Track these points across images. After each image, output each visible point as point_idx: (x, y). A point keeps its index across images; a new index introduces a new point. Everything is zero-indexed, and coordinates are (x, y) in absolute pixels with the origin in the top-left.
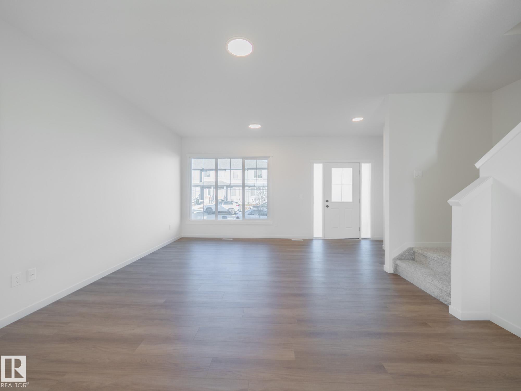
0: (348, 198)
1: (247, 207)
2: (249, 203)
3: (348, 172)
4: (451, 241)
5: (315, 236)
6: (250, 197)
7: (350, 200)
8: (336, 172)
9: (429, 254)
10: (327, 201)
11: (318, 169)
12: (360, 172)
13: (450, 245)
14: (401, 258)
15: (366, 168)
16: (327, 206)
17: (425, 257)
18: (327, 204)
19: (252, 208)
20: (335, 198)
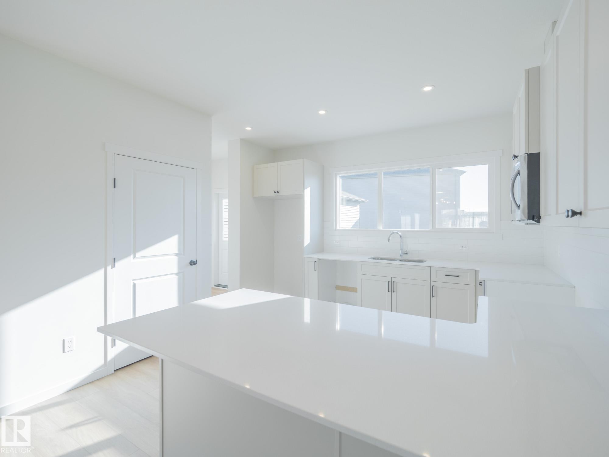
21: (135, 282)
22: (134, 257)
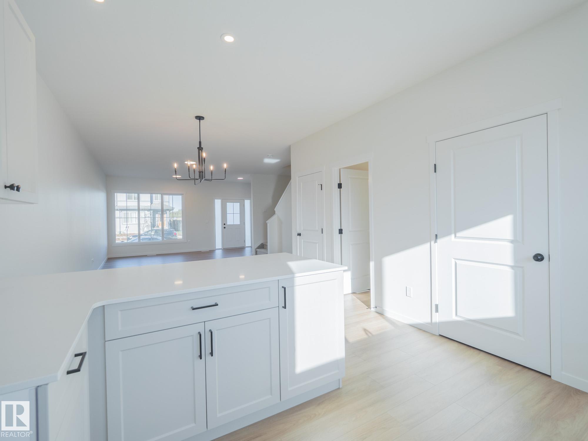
0: (237, 222)
1: (119, 237)
2: (120, 232)
3: (237, 205)
5: (216, 248)
6: (122, 224)
7: (239, 223)
8: (229, 205)
10: (225, 224)
11: (218, 203)
12: (244, 205)
14: (259, 248)
15: (247, 203)
16: (225, 228)
18: (224, 226)
19: (132, 237)
20: (229, 222)
21: (457, 261)
22: (455, 236)
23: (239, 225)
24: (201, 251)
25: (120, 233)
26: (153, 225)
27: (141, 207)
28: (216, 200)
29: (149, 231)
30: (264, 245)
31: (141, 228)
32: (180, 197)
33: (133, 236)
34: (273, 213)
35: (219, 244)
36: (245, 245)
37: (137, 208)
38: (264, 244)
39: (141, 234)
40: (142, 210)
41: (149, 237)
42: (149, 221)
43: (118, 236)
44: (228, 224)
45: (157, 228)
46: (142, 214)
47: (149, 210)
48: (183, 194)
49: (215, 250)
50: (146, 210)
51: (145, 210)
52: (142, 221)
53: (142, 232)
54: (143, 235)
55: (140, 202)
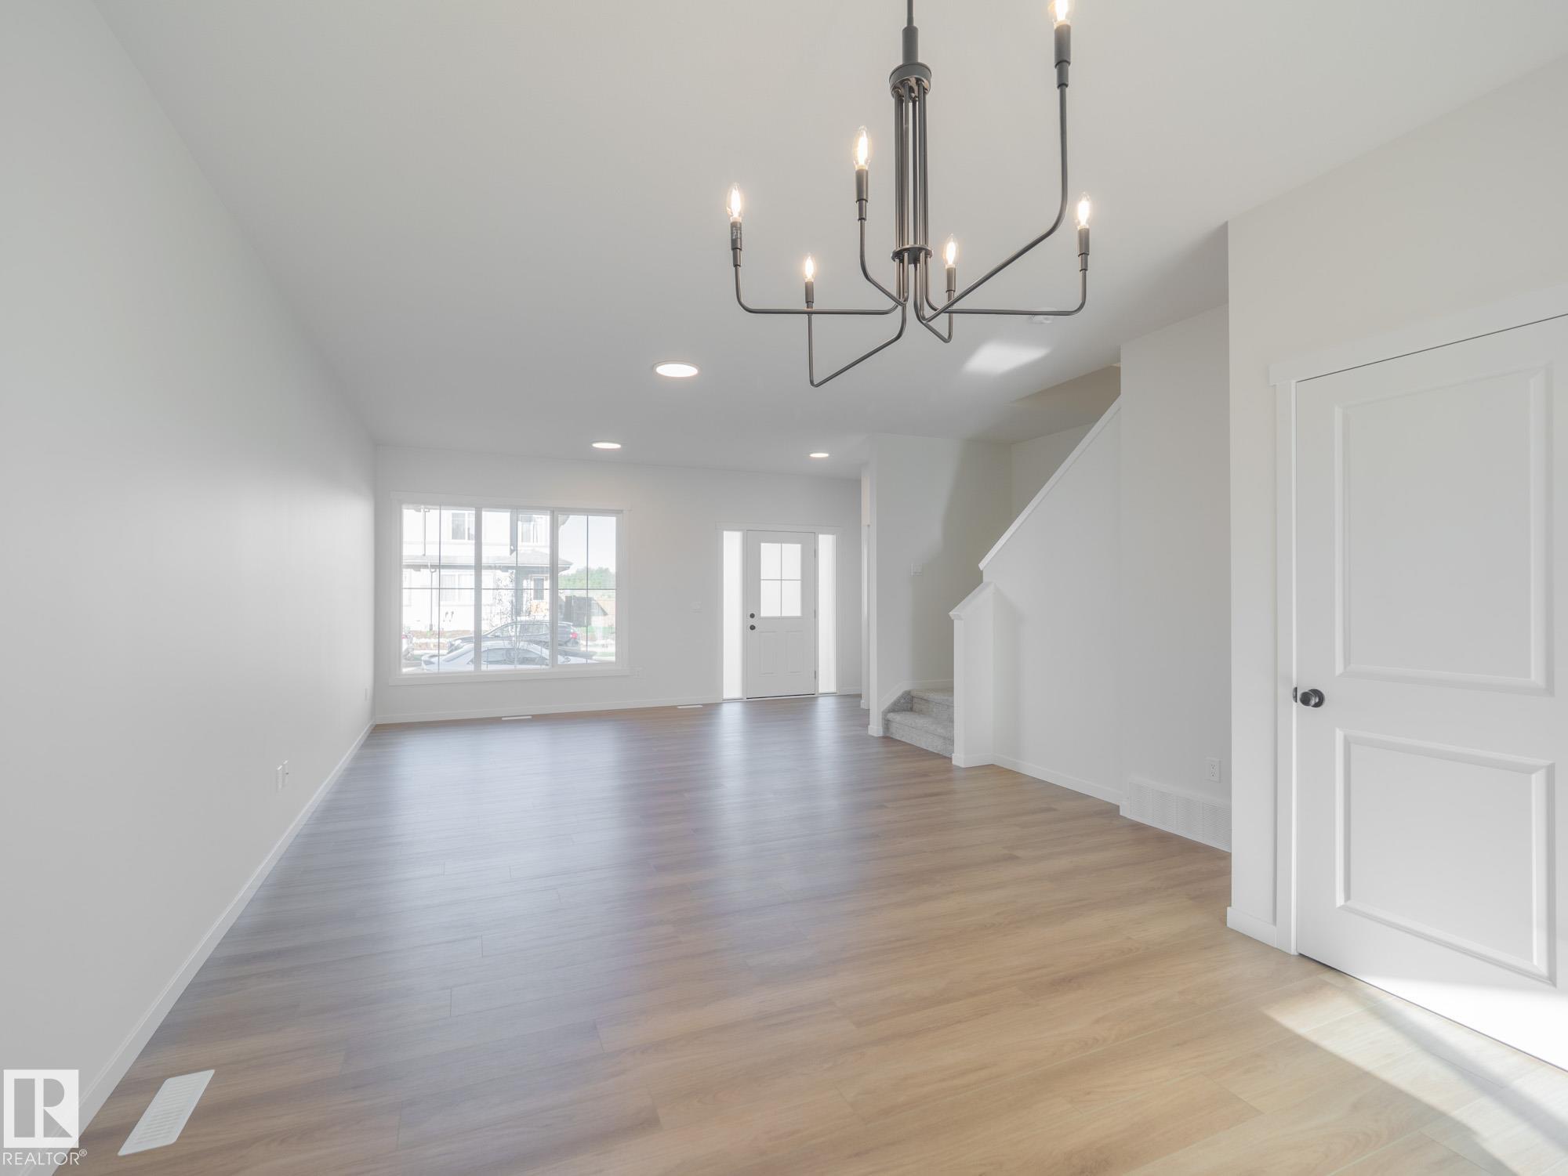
0: (793, 608)
3: (793, 552)
4: (953, 678)
5: (725, 697)
7: (797, 613)
8: (769, 552)
9: (932, 696)
10: (752, 616)
11: (732, 543)
12: (815, 553)
13: (952, 683)
14: (896, 708)
15: (826, 544)
16: (753, 628)
17: (927, 701)
18: (752, 621)
20: (769, 608)
23: (797, 618)
24: (674, 707)
25: (431, 629)
26: (517, 610)
27: (484, 561)
28: (726, 533)
29: (507, 626)
30: (915, 700)
31: (484, 615)
32: (611, 521)
33: (464, 640)
34: (975, 580)
35: (732, 685)
36: (816, 686)
37: (472, 562)
38: (914, 694)
39: (483, 634)
40: (490, 567)
41: (506, 644)
42: (507, 596)
43: (426, 638)
44: (762, 615)
45: (527, 618)
46: (488, 578)
47: (505, 568)
48: (621, 511)
49: (720, 704)
50: (498, 569)
51: (495, 568)
52: (487, 597)
53: (485, 627)
54: (489, 636)
55: (483, 547)
